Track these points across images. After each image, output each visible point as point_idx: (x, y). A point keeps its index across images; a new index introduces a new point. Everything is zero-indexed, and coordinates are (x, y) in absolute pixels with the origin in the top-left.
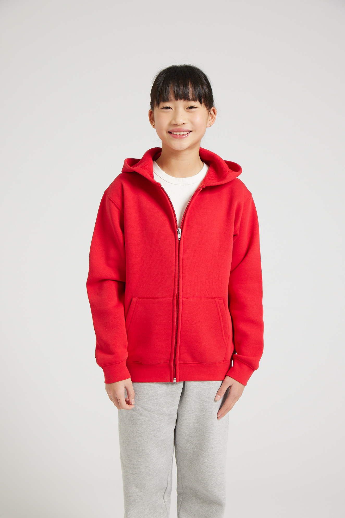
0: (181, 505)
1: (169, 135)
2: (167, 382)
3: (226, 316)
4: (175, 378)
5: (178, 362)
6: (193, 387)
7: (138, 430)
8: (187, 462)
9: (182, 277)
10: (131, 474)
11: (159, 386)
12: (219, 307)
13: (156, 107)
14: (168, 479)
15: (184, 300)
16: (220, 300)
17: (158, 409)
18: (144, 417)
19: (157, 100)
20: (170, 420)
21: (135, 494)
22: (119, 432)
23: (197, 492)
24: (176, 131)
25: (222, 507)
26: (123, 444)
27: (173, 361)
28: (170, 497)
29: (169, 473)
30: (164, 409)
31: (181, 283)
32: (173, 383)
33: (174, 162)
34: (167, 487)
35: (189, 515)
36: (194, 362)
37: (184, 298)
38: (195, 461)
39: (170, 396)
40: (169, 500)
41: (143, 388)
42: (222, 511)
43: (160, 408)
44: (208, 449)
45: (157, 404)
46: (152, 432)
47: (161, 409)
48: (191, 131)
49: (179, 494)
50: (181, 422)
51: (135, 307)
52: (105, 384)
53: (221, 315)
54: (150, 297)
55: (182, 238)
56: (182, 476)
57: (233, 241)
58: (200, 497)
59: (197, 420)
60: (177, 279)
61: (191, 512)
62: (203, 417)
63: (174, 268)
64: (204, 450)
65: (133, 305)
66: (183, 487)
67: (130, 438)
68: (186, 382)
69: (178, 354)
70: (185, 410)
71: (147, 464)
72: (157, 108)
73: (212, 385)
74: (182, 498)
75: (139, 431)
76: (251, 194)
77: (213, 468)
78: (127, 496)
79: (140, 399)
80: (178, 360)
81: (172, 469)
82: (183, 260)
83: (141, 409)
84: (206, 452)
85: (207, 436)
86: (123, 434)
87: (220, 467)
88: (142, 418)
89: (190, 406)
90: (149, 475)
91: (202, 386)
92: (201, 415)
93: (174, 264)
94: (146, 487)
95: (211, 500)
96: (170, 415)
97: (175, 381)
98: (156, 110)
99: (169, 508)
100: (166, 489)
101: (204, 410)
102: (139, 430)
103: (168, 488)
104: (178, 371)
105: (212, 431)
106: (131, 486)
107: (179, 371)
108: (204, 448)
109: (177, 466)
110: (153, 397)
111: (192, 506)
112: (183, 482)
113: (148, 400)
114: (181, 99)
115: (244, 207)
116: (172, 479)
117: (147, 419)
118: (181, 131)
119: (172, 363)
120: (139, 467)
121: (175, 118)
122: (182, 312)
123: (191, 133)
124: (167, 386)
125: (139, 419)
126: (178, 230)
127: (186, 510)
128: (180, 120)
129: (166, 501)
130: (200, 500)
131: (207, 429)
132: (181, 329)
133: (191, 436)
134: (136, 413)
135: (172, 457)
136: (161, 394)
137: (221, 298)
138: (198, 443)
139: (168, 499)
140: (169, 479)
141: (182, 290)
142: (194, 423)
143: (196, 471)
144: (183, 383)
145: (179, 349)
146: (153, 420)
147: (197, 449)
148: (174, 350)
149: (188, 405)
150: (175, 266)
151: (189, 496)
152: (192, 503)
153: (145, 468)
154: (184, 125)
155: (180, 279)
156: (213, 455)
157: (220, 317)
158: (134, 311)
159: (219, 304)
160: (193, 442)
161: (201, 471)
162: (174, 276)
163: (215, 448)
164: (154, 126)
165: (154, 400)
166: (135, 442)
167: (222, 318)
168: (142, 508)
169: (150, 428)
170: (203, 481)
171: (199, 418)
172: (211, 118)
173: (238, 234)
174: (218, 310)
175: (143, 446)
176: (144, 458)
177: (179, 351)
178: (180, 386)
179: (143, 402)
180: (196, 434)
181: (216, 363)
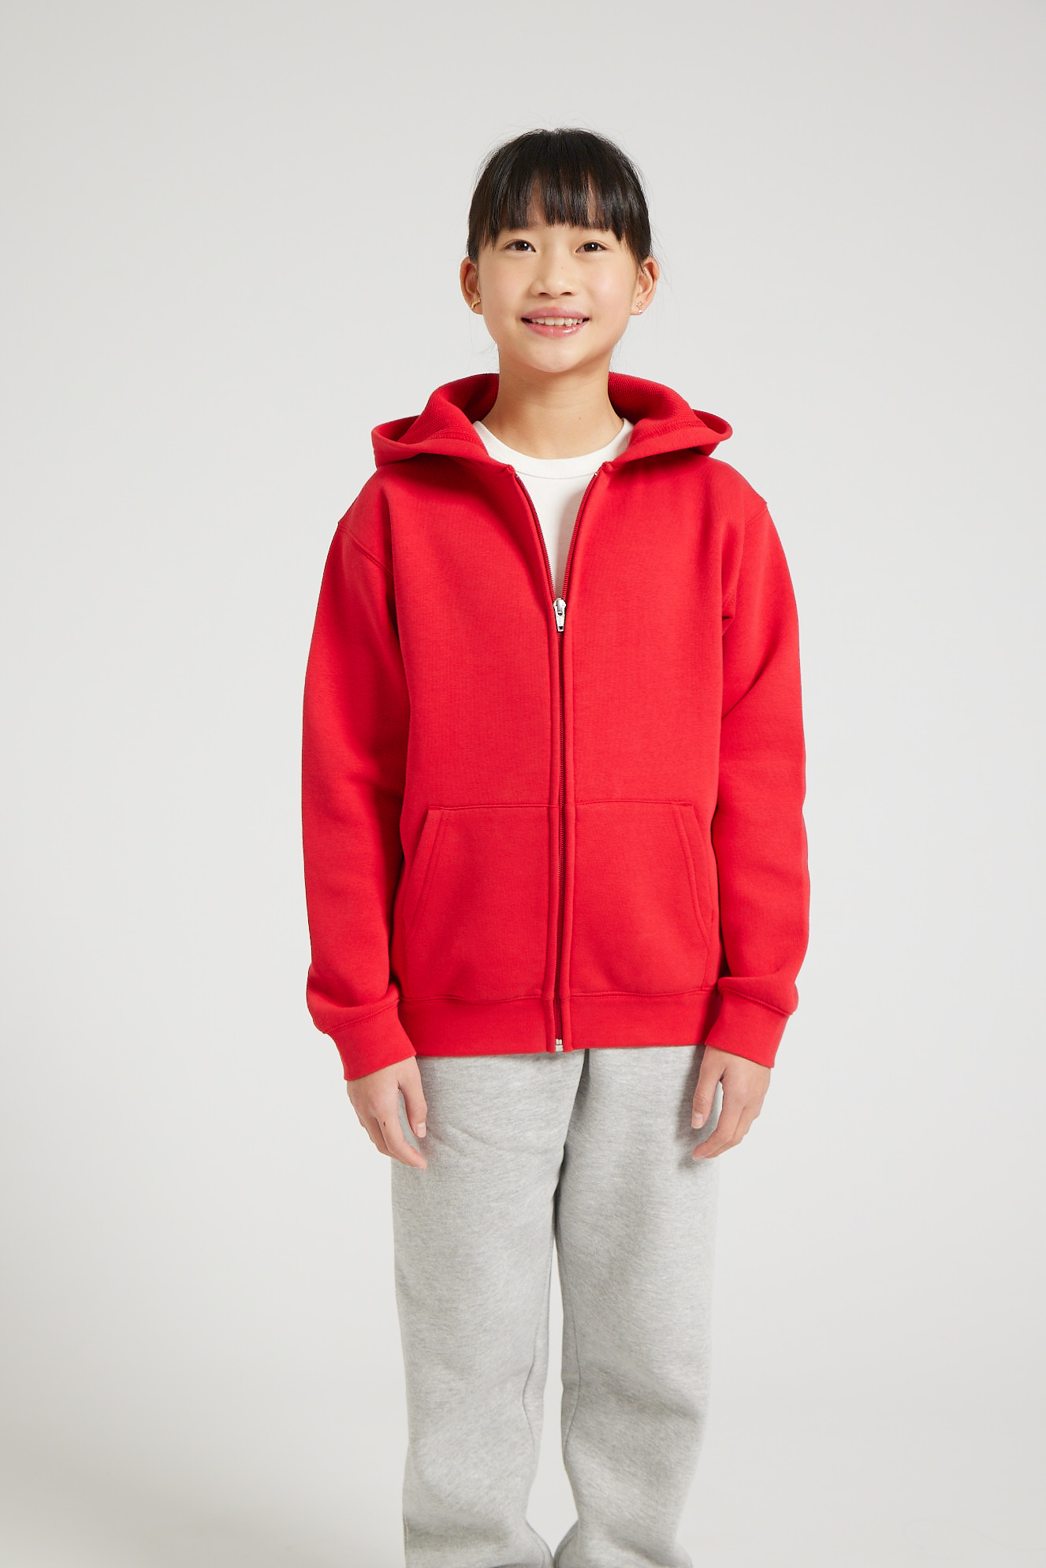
0: (575, 1418)
1: (523, 325)
2: (536, 1052)
3: (704, 854)
4: (561, 1041)
5: (567, 992)
7: (454, 1196)
8: (591, 1290)
9: (572, 740)
10: (434, 1327)
11: (514, 1066)
12: (682, 827)
13: (487, 242)
14: (535, 1342)
15: (581, 807)
16: (686, 808)
17: (511, 1133)
18: (469, 1160)
19: (491, 223)
20: (543, 1168)
21: (444, 1386)
23: (622, 1378)
24: (545, 314)
25: (695, 1422)
26: (410, 1241)
27: (553, 987)
28: (542, 1397)
29: (539, 1324)
30: (529, 1134)
31: (571, 758)
32: (555, 1056)
33: (533, 411)
34: (532, 1368)
35: (596, 1447)
36: (613, 992)
37: (581, 801)
38: (614, 1288)
39: (545, 1095)
40: (540, 1408)
42: (694, 1435)
43: (516, 1132)
44: (654, 1252)
45: (510, 1119)
46: (493, 1205)
47: (522, 1134)
48: (586, 320)
49: (568, 1387)
50: (575, 1173)
51: (437, 834)
52: (346, 1082)
53: (689, 851)
54: (480, 804)
55: (569, 627)
56: (577, 1334)
57: (723, 630)
58: (629, 1394)
59: (623, 1166)
60: (558, 747)
61: (603, 1440)
62: (640, 1159)
63: (549, 716)
65: (430, 830)
66: (579, 1367)
68: (591, 1050)
69: (567, 968)
70: (587, 1136)
71: (480, 1297)
72: (489, 246)
74: (577, 1397)
75: (455, 1199)
76: (765, 503)
77: (668, 1307)
79: (457, 1107)
80: (567, 985)
81: (548, 1314)
82: (576, 691)
83: (461, 1137)
84: (646, 1260)
85: (653, 1212)
86: (408, 1210)
87: (688, 1307)
88: (466, 1161)
89: (602, 1127)
90: (485, 1330)
92: (634, 1152)
93: (548, 703)
94: (476, 1367)
95: (661, 1403)
96: (546, 1152)
97: (559, 1048)
98: (486, 255)
99: (540, 1430)
100: (530, 1374)
102: (456, 1197)
103: (535, 1369)
104: (569, 1018)
105: (666, 1198)
107: (572, 1021)
109: (564, 1305)
110: (495, 1101)
111: (606, 1420)
112: (579, 1351)
113: (482, 1110)
114: (562, 221)
115: (746, 538)
116: (547, 1344)
117: (477, 1164)
118: (559, 317)
119: (551, 995)
120: (455, 1305)
121: (542, 275)
122: (576, 844)
123: (588, 324)
124: (538, 1065)
125: (458, 1166)
126: (555, 604)
127: (587, 1434)
128: (558, 282)
129: (531, 1408)
130: (630, 1402)
132: (574, 893)
133: (604, 1213)
134: (447, 1148)
136: (519, 1091)
137: (691, 803)
138: (627, 1235)
139: (537, 1404)
140: (540, 1343)
141: (575, 780)
142: (614, 1177)
143: (619, 1316)
144: (585, 1058)
145: (569, 954)
146: (496, 1168)
147: (623, 1251)
148: (554, 957)
149: (596, 1122)
150: (552, 709)
151: (597, 1390)
152: (606, 1413)
153: (473, 1309)
154: (568, 298)
155: (567, 747)
156: (669, 1270)
157: (686, 858)
158: (434, 847)
159: (683, 818)
160: (611, 1230)
161: (634, 1315)
162: (549, 738)
163: (675, 1249)
164: (476, 307)
165: (498, 1108)
166: (445, 1234)
167: (694, 860)
168: (461, 1429)
169: (487, 1190)
170: (637, 1347)
171: (629, 1161)
172: (641, 290)
173: (734, 615)
174: (680, 837)
175: (466, 1245)
176: (470, 1280)
177: (569, 958)
178: (576, 1062)
179: (467, 1114)
180: (619, 1206)
181: (679, 994)
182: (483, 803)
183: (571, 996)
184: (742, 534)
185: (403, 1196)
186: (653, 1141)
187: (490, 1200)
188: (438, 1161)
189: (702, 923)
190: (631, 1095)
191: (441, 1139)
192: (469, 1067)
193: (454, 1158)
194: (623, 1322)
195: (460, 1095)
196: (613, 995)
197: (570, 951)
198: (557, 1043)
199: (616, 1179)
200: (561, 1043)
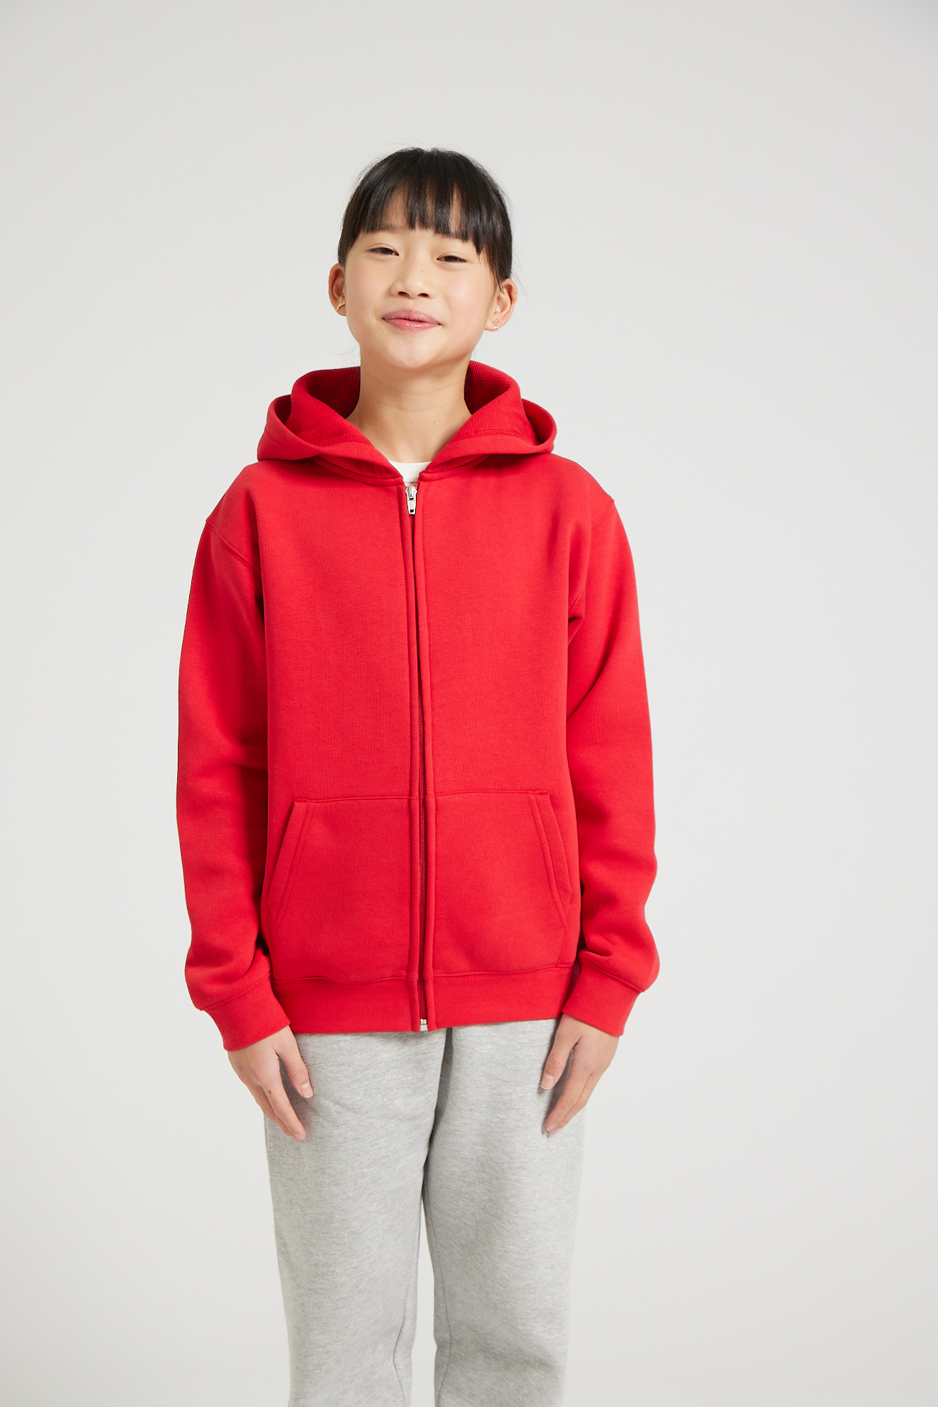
0: (445, 1374)
1: (384, 324)
2: (402, 1030)
4: (425, 1020)
5: (430, 972)
7: (329, 1165)
8: (460, 1251)
9: (432, 736)
12: (538, 815)
14: (405, 1303)
15: (440, 798)
16: (542, 797)
17: (381, 1103)
18: (342, 1130)
20: (412, 1136)
21: (320, 1350)
23: (489, 1337)
25: (556, 1377)
27: (417, 969)
28: (410, 1356)
29: (408, 1286)
31: (431, 753)
32: (423, 1035)
34: (402, 1327)
36: (475, 973)
37: (441, 793)
38: (480, 1249)
39: (411, 1065)
40: (409, 1366)
41: (336, 1046)
42: (555, 1389)
43: (385, 1100)
44: (517, 1215)
45: (379, 1089)
46: (366, 1170)
49: (441, 1346)
51: (304, 824)
52: (226, 1052)
53: (544, 837)
54: (345, 797)
56: (446, 1294)
58: (495, 1351)
59: (484, 1134)
60: (417, 743)
61: (472, 1394)
62: (501, 1128)
63: (410, 713)
64: (506, 1217)
65: (296, 821)
66: (449, 1326)
68: (455, 1028)
69: (430, 951)
71: (355, 1260)
73: (523, 1036)
74: (448, 1355)
75: (330, 1168)
76: (612, 501)
77: (530, 1266)
78: (299, 1355)
79: (328, 1081)
80: (430, 966)
81: (417, 1276)
82: (432, 687)
83: (334, 1108)
87: (549, 1266)
88: (339, 1131)
90: (360, 1291)
91: (496, 1040)
92: (494, 1120)
93: (408, 701)
94: (350, 1327)
95: (525, 1360)
96: (414, 1118)
97: (424, 1027)
99: (410, 1387)
100: (400, 1334)
101: (503, 1107)
102: (331, 1165)
103: (405, 1330)
104: (432, 998)
105: (526, 1163)
106: (309, 1325)
107: (435, 1001)
108: (506, 1213)
110: (365, 1072)
111: (475, 1376)
112: (448, 1310)
113: (353, 1082)
115: (594, 537)
116: (415, 1306)
117: (350, 1133)
119: (416, 977)
120: (331, 1269)
121: (403, 277)
122: (436, 833)
124: (405, 1041)
125: (331, 1136)
127: (458, 1389)
128: (416, 283)
129: (401, 1367)
130: (497, 1359)
131: (512, 1158)
132: (437, 880)
133: (466, 1180)
134: (321, 1120)
135: (417, 1240)
136: (388, 1062)
137: (545, 791)
138: (490, 1199)
139: (407, 1362)
140: (409, 1305)
141: (436, 773)
143: (485, 1276)
144: (447, 1032)
145: (432, 938)
146: (368, 1136)
147: (487, 1215)
148: (418, 942)
150: (411, 707)
151: (467, 1348)
152: (474, 1369)
153: (349, 1272)
154: (424, 299)
155: (426, 742)
156: (530, 1231)
158: (299, 838)
159: (539, 807)
160: (476, 1196)
161: (498, 1275)
162: (409, 734)
163: (534, 1210)
164: (341, 309)
165: (368, 1079)
166: (321, 1201)
167: (549, 846)
168: (337, 1389)
169: (361, 1157)
170: (502, 1306)
171: (490, 1130)
172: (498, 309)
173: (583, 614)
174: (536, 825)
175: (341, 1211)
176: (345, 1244)
177: (432, 941)
178: (439, 1038)
179: (338, 1086)
180: (481, 1173)
181: (535, 970)
182: (346, 795)
183: (434, 977)
187: (363, 1166)
189: (560, 905)
190: (491, 1064)
192: (338, 1041)
193: (328, 1129)
194: (489, 1281)
195: (332, 1068)
196: (475, 975)
197: (432, 934)
198: (422, 1023)
199: (477, 1147)
200: (425, 1023)
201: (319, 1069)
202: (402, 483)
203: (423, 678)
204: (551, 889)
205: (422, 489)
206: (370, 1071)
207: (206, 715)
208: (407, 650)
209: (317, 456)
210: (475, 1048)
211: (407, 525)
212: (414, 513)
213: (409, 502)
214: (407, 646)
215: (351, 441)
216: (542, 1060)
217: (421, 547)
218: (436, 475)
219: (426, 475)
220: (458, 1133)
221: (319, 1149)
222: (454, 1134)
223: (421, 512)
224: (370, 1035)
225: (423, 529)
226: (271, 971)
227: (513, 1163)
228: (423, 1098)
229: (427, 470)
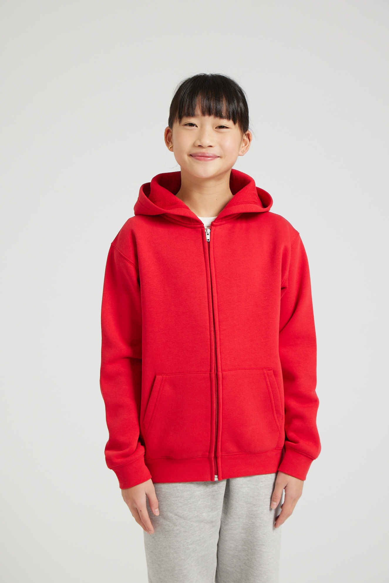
2: (206, 481)
4: (217, 476)
5: (220, 453)
6: (238, 486)
9: (219, 344)
12: (268, 380)
15: (224, 373)
16: (269, 371)
17: (196, 515)
20: (211, 530)
22: (146, 550)
27: (214, 452)
30: (204, 515)
31: (219, 352)
32: (215, 483)
37: (224, 370)
39: (210, 497)
41: (175, 489)
43: (198, 514)
45: (195, 508)
46: (190, 546)
47: (200, 514)
48: (218, 157)
50: (225, 533)
51: (160, 386)
52: (121, 489)
53: (271, 390)
54: (180, 373)
57: (281, 295)
59: (245, 529)
60: (213, 347)
62: (253, 526)
63: (209, 334)
65: (157, 384)
67: (162, 555)
68: (230, 479)
69: (220, 443)
70: (229, 516)
72: (178, 123)
73: (261, 483)
75: (173, 545)
76: (298, 234)
79: (172, 504)
80: (220, 451)
82: (219, 322)
83: (174, 517)
88: (177, 528)
89: (236, 511)
91: (249, 485)
92: (250, 522)
93: (208, 328)
96: (212, 522)
97: (216, 479)
98: (176, 127)
107: (221, 466)
108: (255, 565)
110: (189, 501)
113: (183, 505)
114: (210, 115)
115: (292, 250)
117: (182, 529)
119: (213, 455)
121: (200, 138)
122: (222, 388)
123: (219, 159)
124: (207, 486)
125: (173, 531)
128: (207, 141)
132: (222, 410)
133: (237, 550)
134: (168, 523)
136: (199, 496)
137: (270, 369)
138: (248, 559)
141: (221, 361)
144: (227, 481)
145: (220, 437)
146: (190, 530)
147: (246, 566)
148: (214, 439)
149: (233, 510)
150: (210, 330)
154: (210, 148)
155: (217, 347)
157: (269, 393)
158: (159, 392)
159: (268, 376)
160: (241, 557)
162: (209, 343)
163: (268, 564)
164: (171, 148)
165: (190, 504)
166: (169, 561)
167: (273, 394)
169: (187, 540)
171: (248, 527)
172: (244, 145)
173: (287, 286)
174: (267, 384)
175: (178, 565)
176: (181, 581)
177: (220, 439)
178: (223, 484)
179: (177, 507)
180: (244, 546)
181: (267, 452)
183: (221, 455)
184: (290, 249)
185: (149, 546)
186: (258, 517)
187: (188, 544)
188: (164, 529)
189: (277, 421)
190: (247, 497)
191: (165, 519)
192: (177, 486)
193: (171, 527)
196: (239, 454)
197: (221, 436)
198: (215, 477)
199: (242, 535)
200: (217, 477)
201: (168, 499)
202: (203, 227)
203: (215, 317)
204: (273, 414)
205: (213, 230)
206: (191, 500)
207: (115, 335)
208: (207, 304)
209: (163, 214)
210: (240, 490)
211: (206, 247)
212: (209, 241)
213: (207, 236)
214: (207, 303)
215: (180, 207)
216: (270, 494)
217: (213, 256)
218: (219, 223)
219: (214, 223)
220: (234, 528)
221: (167, 537)
222: (231, 530)
223: (212, 240)
224: (191, 483)
225: (214, 248)
226: (145, 453)
227: (258, 542)
228: (216, 512)
229: (215, 221)
